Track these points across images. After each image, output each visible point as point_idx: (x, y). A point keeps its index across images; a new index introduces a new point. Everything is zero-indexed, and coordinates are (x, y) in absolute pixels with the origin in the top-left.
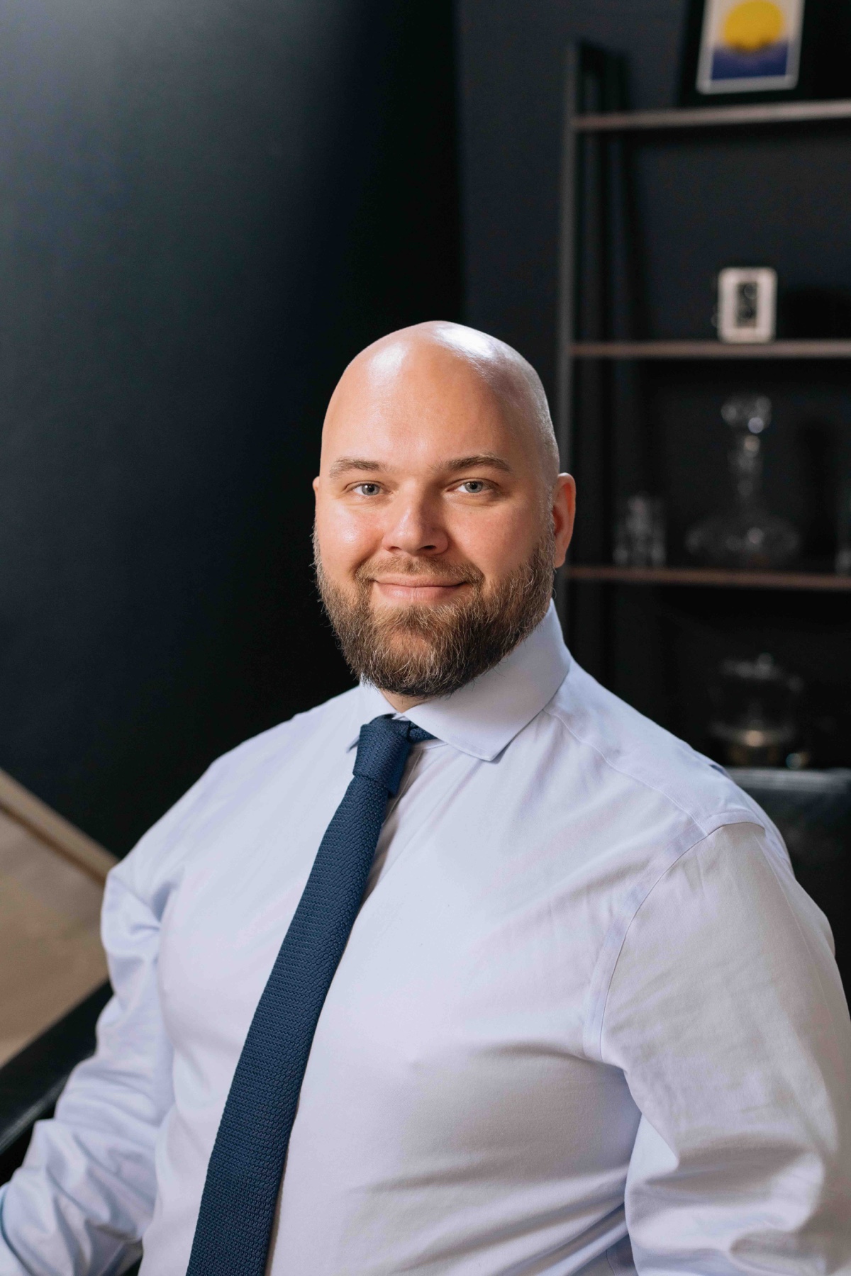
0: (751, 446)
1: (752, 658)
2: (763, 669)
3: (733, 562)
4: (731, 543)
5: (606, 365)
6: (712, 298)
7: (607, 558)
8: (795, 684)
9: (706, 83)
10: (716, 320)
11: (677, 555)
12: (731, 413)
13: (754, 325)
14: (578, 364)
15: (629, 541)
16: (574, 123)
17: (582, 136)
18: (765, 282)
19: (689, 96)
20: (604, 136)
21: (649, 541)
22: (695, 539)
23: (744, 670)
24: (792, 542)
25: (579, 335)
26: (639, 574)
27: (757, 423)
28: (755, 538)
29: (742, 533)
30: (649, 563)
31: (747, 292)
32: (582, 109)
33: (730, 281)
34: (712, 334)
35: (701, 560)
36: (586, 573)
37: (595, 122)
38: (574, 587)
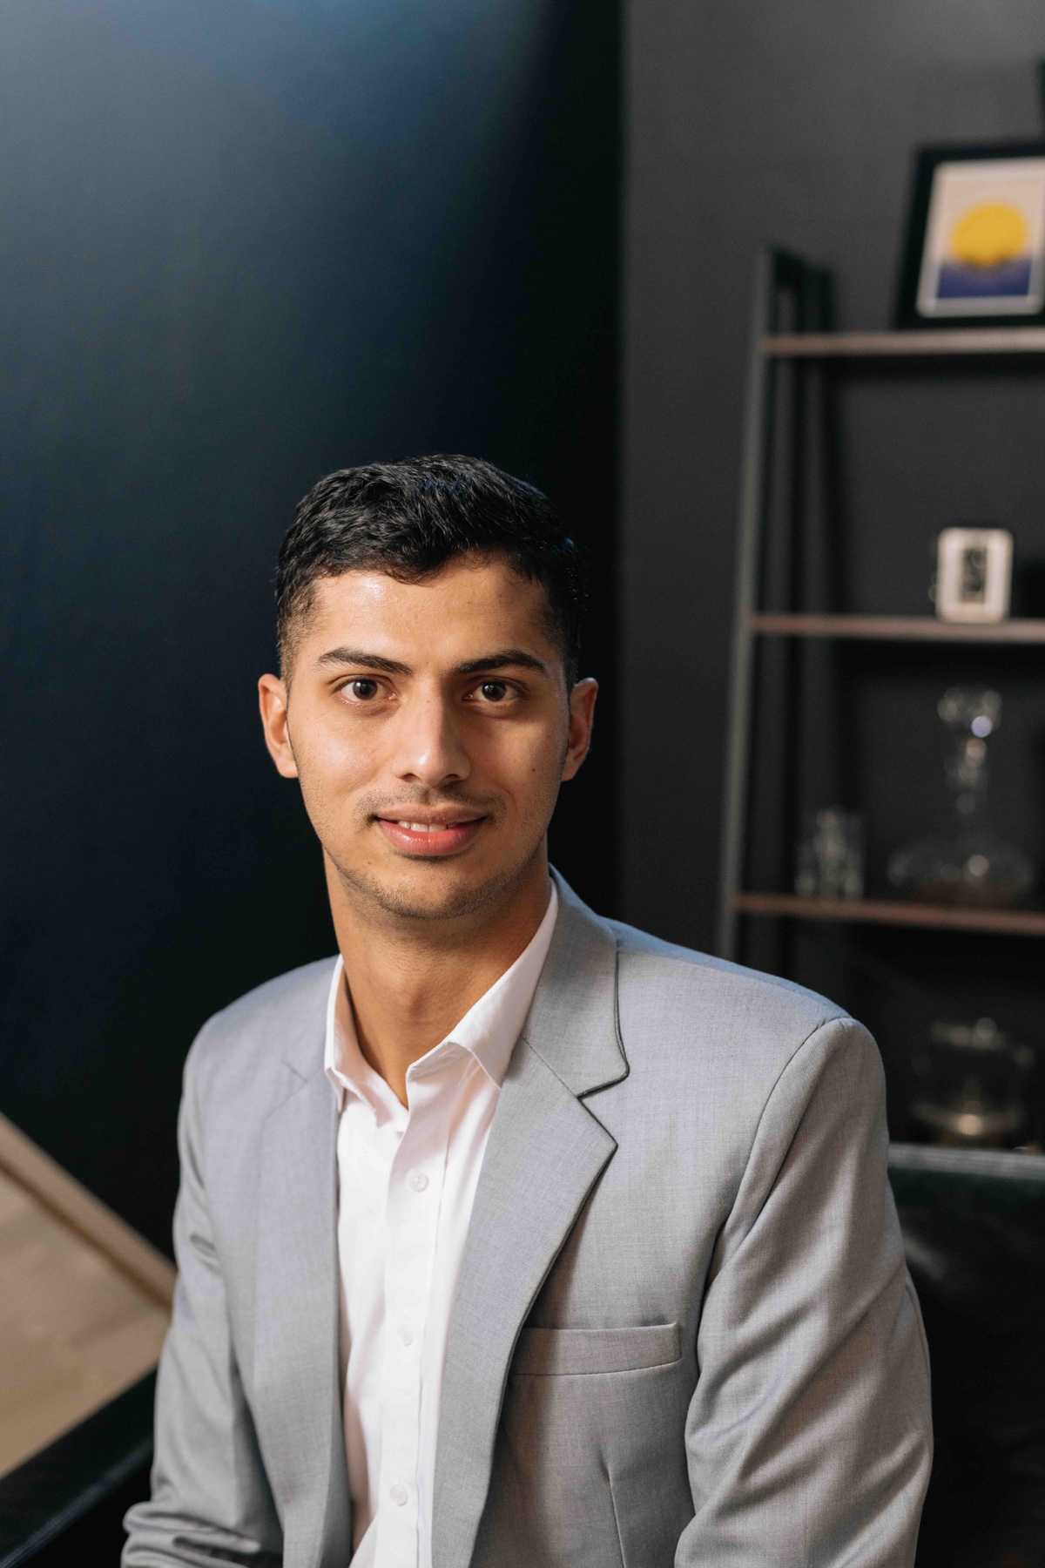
0: (974, 753)
1: (969, 1020)
2: (983, 1036)
3: (948, 896)
4: (944, 872)
5: (794, 645)
6: (930, 566)
7: (787, 885)
8: (1024, 1057)
9: (929, 303)
10: (935, 592)
11: (876, 885)
12: (950, 708)
13: (982, 601)
14: (760, 642)
15: (816, 868)
16: (764, 345)
17: (773, 362)
18: (998, 549)
19: (907, 316)
20: (801, 363)
21: (842, 866)
22: (899, 868)
23: (959, 1036)
24: (1023, 876)
25: (762, 604)
26: (828, 908)
27: (982, 725)
28: (977, 867)
29: (961, 862)
30: (841, 894)
31: (974, 560)
32: (774, 328)
33: (953, 545)
34: (929, 609)
35: (908, 893)
36: (760, 904)
37: (790, 343)
38: (744, 920)
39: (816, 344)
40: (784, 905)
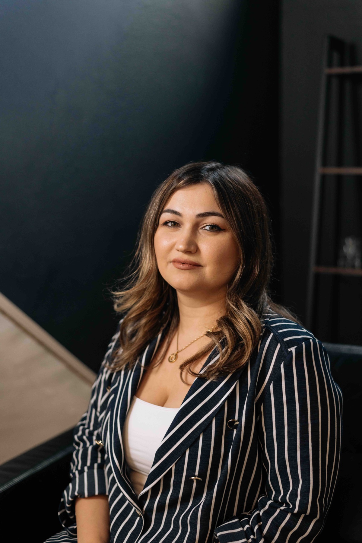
5: (339, 178)
7: (335, 264)
14: (324, 177)
15: (345, 257)
16: (327, 70)
17: (330, 77)
20: (342, 77)
25: (325, 164)
26: (348, 271)
30: (353, 267)
32: (330, 65)
36: (323, 270)
37: (337, 70)
38: (317, 276)
39: (347, 70)
40: (332, 270)
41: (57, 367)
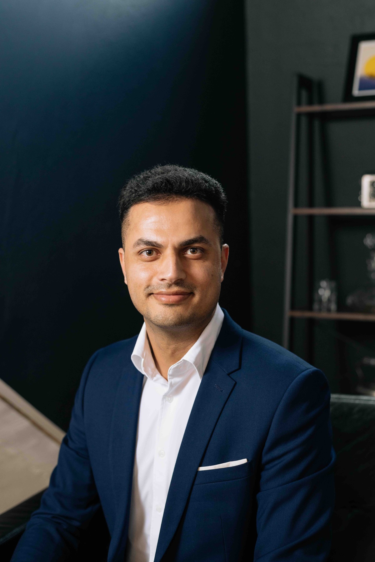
3: (368, 310)
4: (367, 302)
5: (311, 218)
6: (359, 188)
7: (310, 307)
9: (356, 92)
10: (360, 199)
11: (341, 307)
12: (368, 241)
14: (296, 217)
15: (320, 301)
16: (296, 109)
17: (299, 115)
19: (348, 96)
20: (311, 116)
21: (329, 300)
22: (350, 300)
25: (296, 205)
26: (324, 315)
29: (372, 298)
30: (329, 310)
31: (374, 185)
32: (299, 103)
33: (367, 180)
34: (358, 204)
35: (352, 309)
36: (298, 314)
37: (305, 109)
38: (292, 320)
39: (316, 108)
40: (308, 314)
41: (23, 424)
